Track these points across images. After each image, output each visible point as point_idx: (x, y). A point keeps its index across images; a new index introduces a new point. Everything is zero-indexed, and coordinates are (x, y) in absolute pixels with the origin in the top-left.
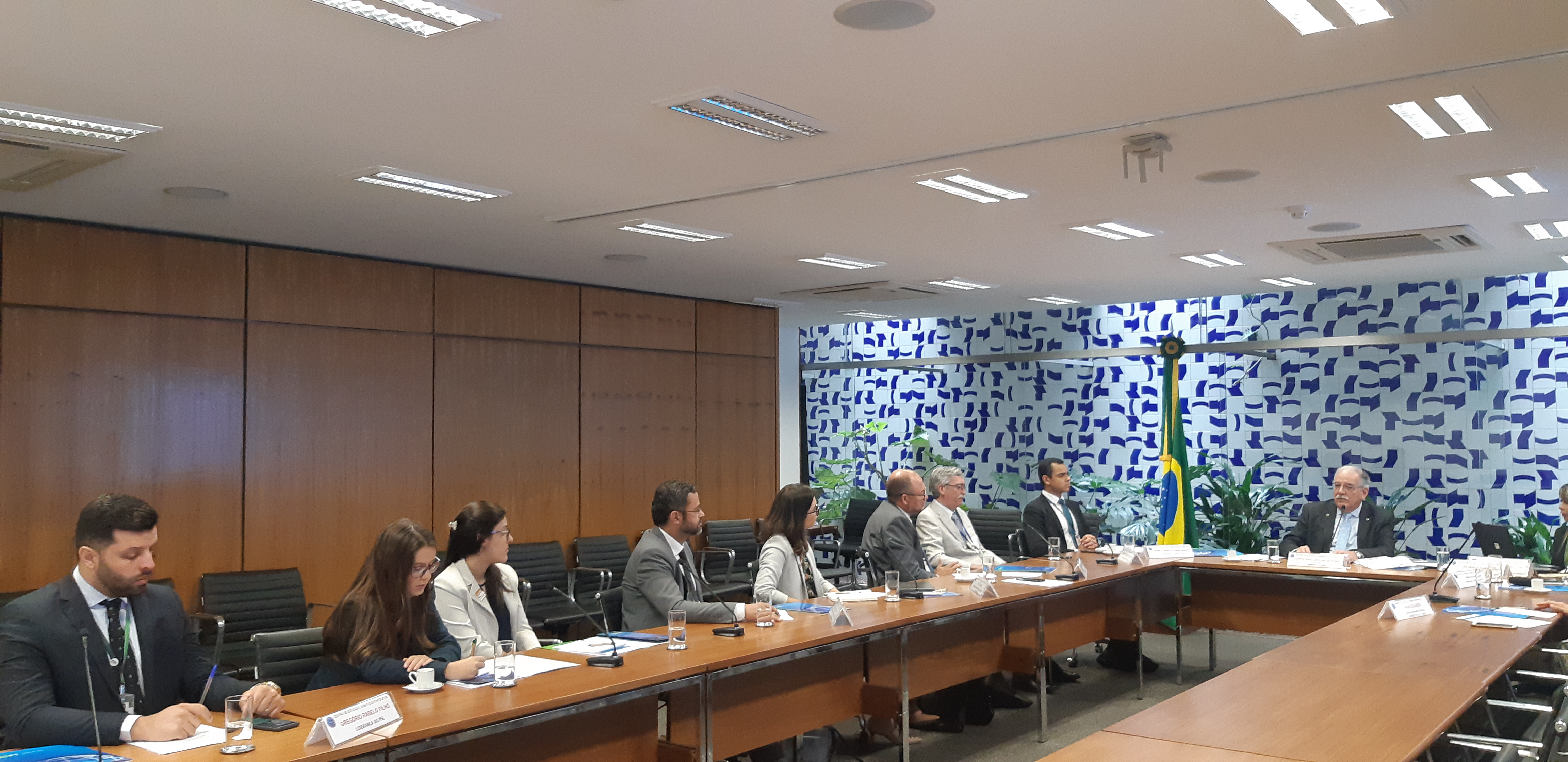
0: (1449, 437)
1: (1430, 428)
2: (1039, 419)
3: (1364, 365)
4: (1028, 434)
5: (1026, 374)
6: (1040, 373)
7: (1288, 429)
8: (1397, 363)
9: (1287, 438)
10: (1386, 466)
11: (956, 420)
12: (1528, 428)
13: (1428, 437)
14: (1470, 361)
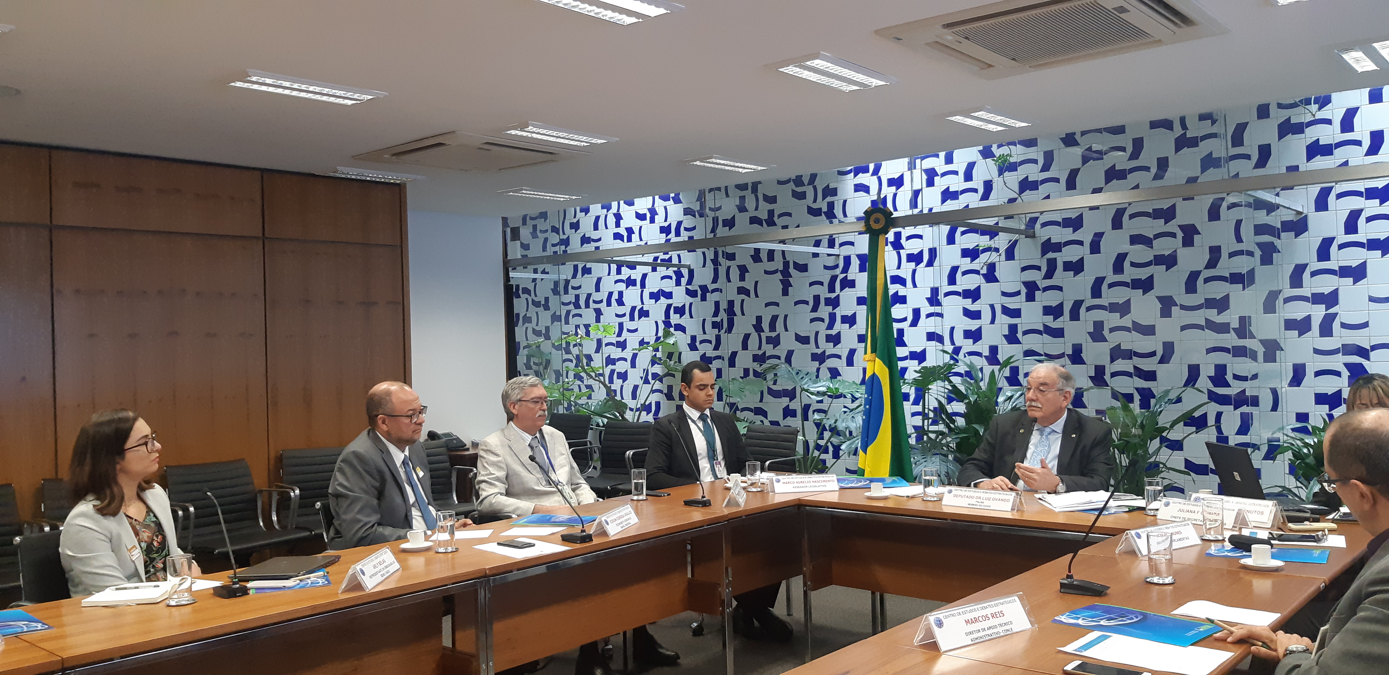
0: (1235, 324)
1: (1212, 314)
2: (786, 316)
3: (1136, 239)
4: (773, 334)
5: (771, 266)
6: (786, 264)
7: (1049, 320)
8: (1173, 235)
9: (1048, 330)
10: (1161, 362)
11: (704, 320)
12: (1332, 311)
13: (1211, 325)
14: (1260, 229)
